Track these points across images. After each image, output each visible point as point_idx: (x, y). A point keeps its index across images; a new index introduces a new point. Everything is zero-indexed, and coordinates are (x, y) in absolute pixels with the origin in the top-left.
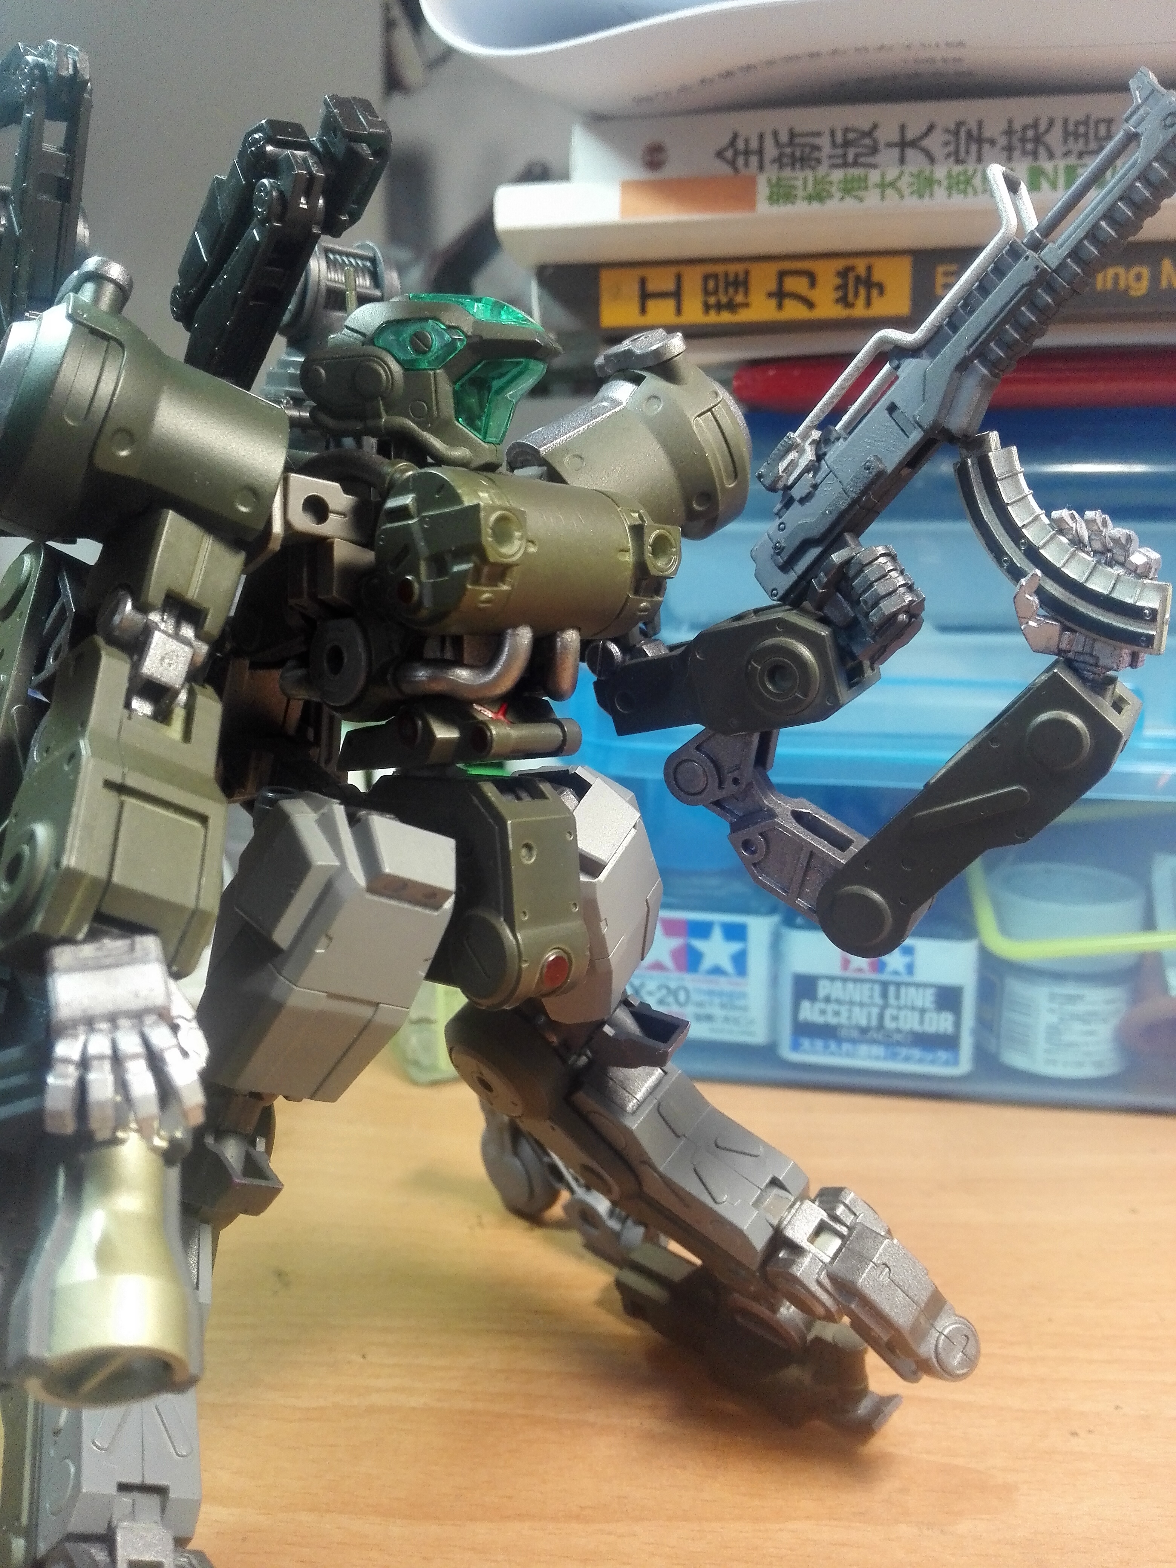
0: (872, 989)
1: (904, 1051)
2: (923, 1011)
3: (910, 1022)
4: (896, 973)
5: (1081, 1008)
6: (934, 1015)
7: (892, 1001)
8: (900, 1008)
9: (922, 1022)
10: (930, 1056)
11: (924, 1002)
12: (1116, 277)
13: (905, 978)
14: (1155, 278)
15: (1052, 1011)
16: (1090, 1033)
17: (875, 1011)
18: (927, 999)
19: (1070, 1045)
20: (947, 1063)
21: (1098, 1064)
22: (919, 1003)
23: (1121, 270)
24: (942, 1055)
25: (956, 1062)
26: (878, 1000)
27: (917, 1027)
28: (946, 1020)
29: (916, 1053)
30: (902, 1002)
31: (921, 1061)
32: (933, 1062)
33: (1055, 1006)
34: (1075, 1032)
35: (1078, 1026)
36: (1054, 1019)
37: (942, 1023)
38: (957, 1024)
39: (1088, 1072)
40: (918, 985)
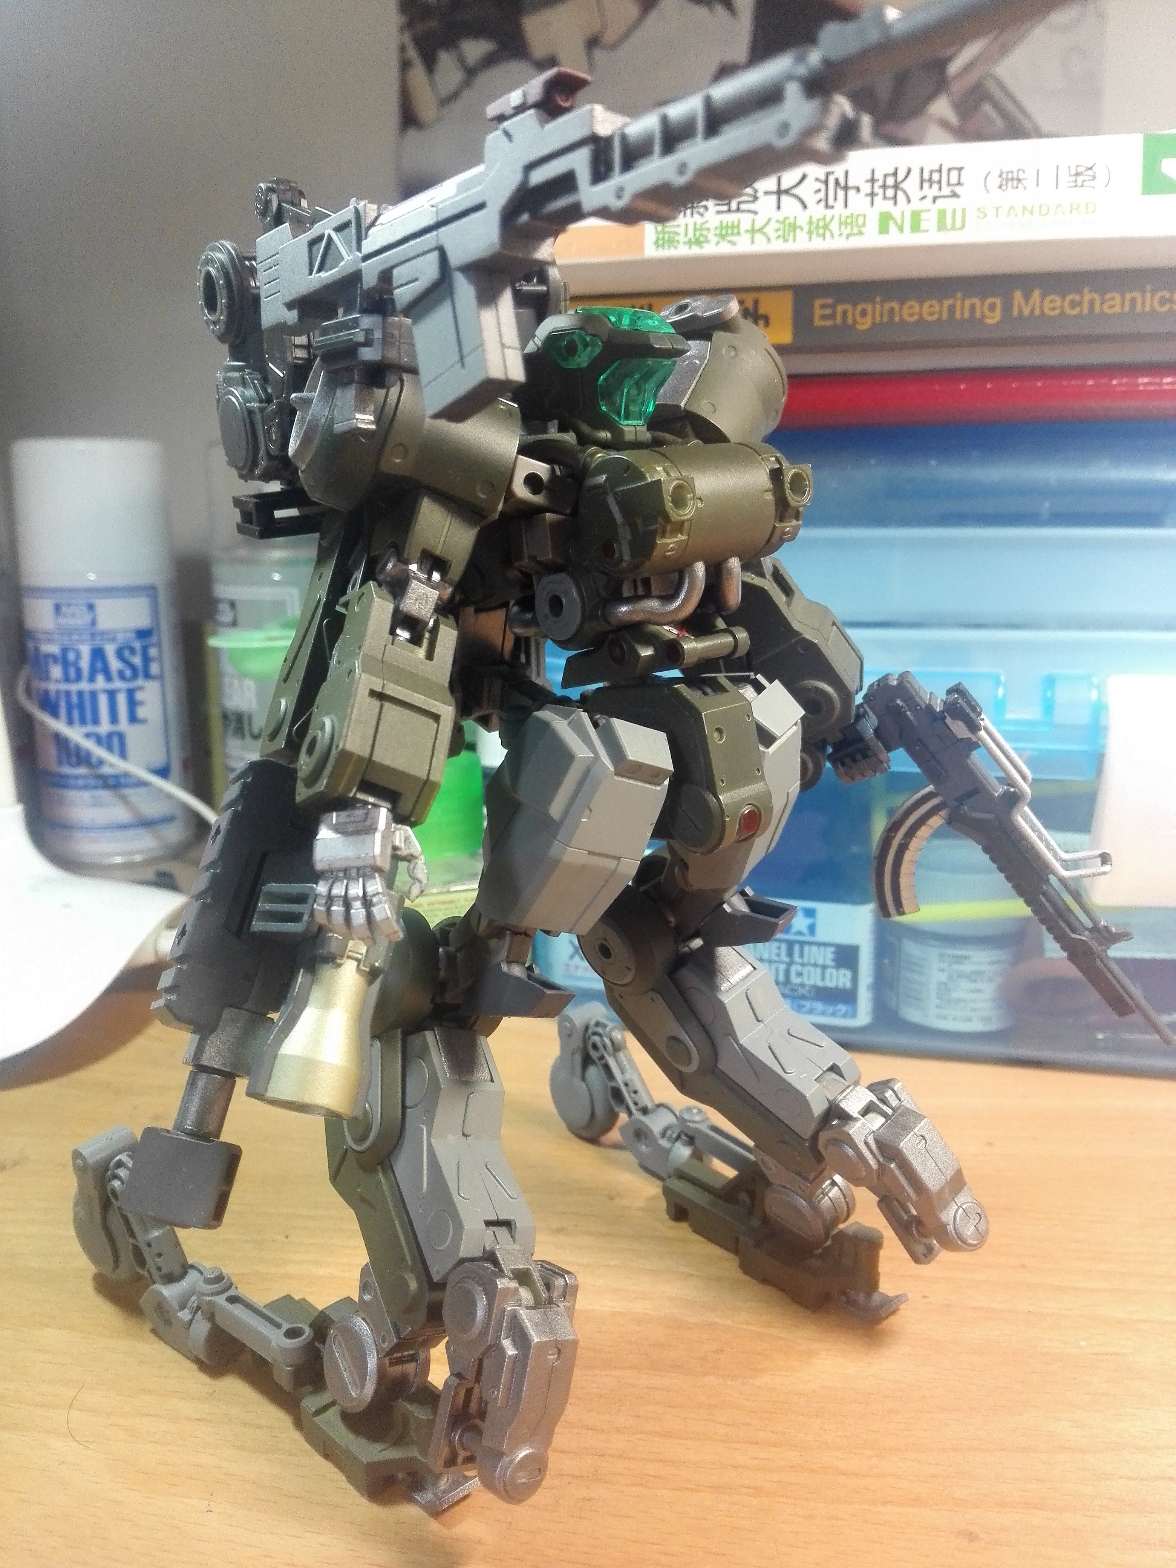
0: (779, 948)
1: (808, 1004)
2: (824, 967)
3: (813, 978)
4: (800, 933)
5: (967, 968)
6: (834, 971)
7: (797, 958)
8: (803, 965)
9: (823, 978)
10: (831, 1009)
11: (824, 960)
12: (973, 308)
13: (808, 938)
14: (1007, 308)
15: (942, 970)
16: (978, 991)
17: (782, 967)
18: (827, 956)
19: (958, 1001)
20: (845, 1016)
21: (985, 1020)
22: (820, 961)
23: (977, 301)
24: (842, 1008)
25: (854, 1015)
26: (785, 959)
27: (820, 984)
28: (845, 975)
29: (819, 1006)
30: (806, 960)
31: (823, 1013)
32: (833, 1014)
33: (944, 965)
34: (962, 990)
35: (965, 985)
36: (943, 977)
37: (840, 979)
38: (855, 980)
39: (976, 1026)
40: (819, 944)
